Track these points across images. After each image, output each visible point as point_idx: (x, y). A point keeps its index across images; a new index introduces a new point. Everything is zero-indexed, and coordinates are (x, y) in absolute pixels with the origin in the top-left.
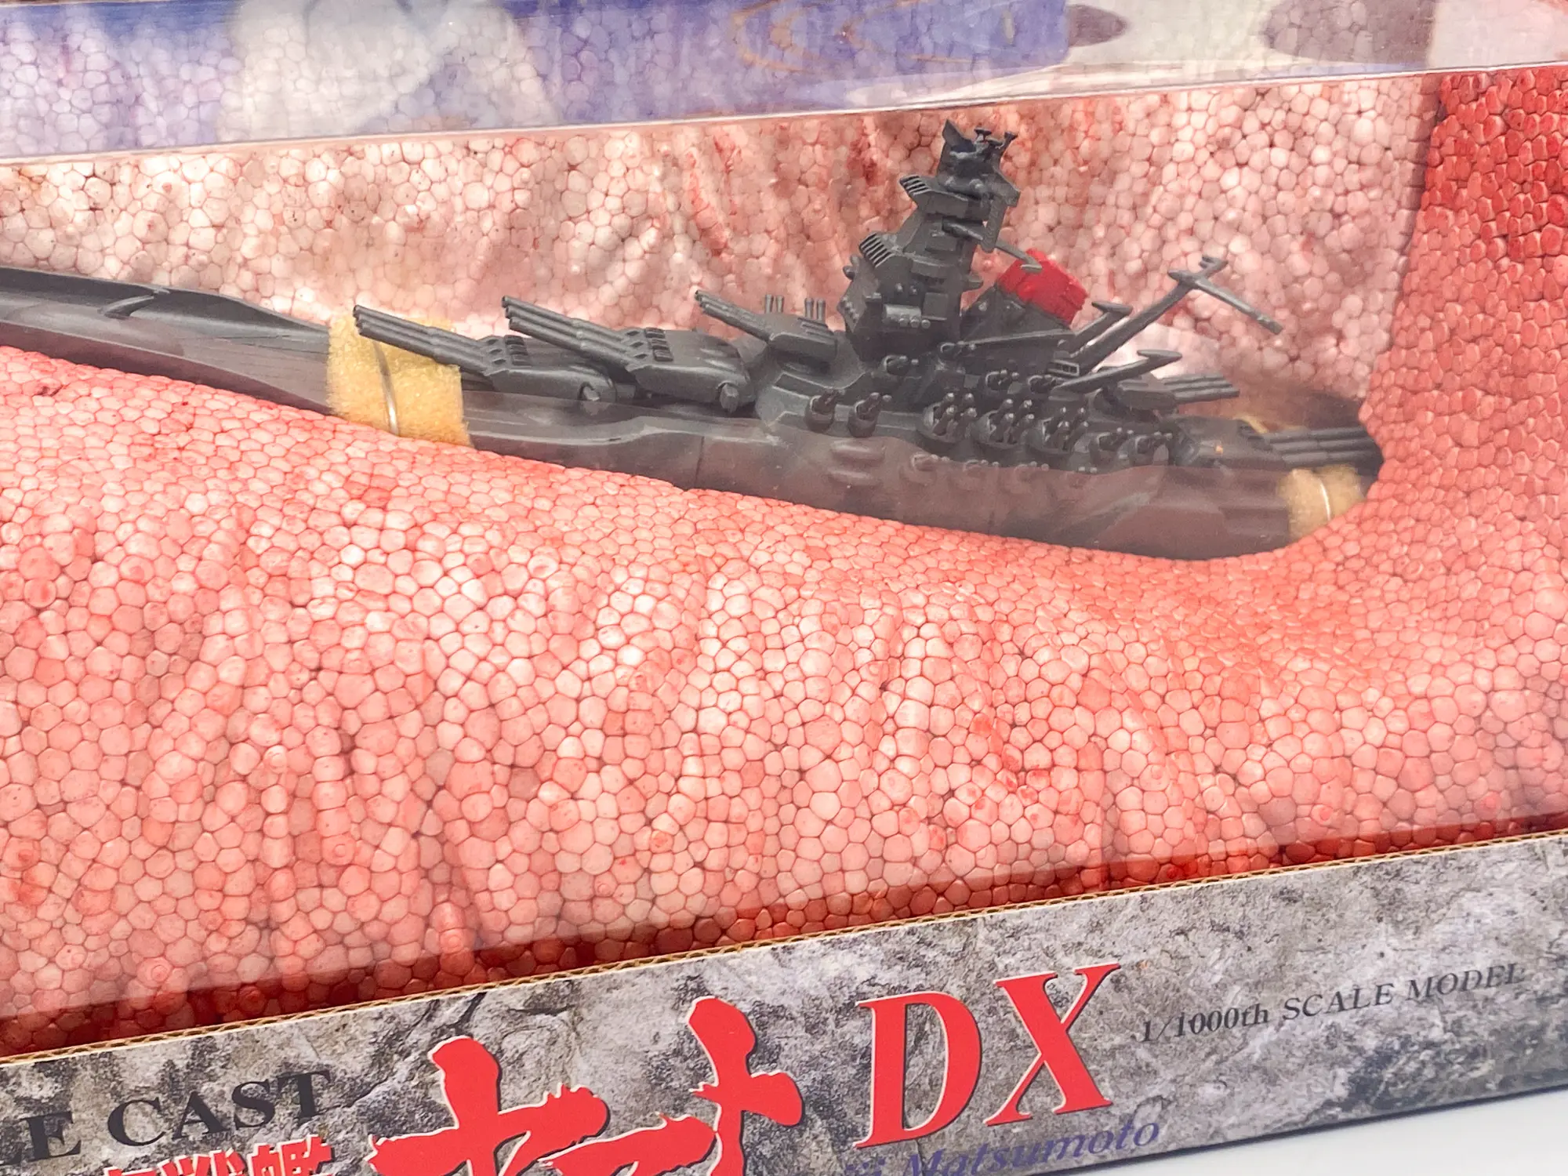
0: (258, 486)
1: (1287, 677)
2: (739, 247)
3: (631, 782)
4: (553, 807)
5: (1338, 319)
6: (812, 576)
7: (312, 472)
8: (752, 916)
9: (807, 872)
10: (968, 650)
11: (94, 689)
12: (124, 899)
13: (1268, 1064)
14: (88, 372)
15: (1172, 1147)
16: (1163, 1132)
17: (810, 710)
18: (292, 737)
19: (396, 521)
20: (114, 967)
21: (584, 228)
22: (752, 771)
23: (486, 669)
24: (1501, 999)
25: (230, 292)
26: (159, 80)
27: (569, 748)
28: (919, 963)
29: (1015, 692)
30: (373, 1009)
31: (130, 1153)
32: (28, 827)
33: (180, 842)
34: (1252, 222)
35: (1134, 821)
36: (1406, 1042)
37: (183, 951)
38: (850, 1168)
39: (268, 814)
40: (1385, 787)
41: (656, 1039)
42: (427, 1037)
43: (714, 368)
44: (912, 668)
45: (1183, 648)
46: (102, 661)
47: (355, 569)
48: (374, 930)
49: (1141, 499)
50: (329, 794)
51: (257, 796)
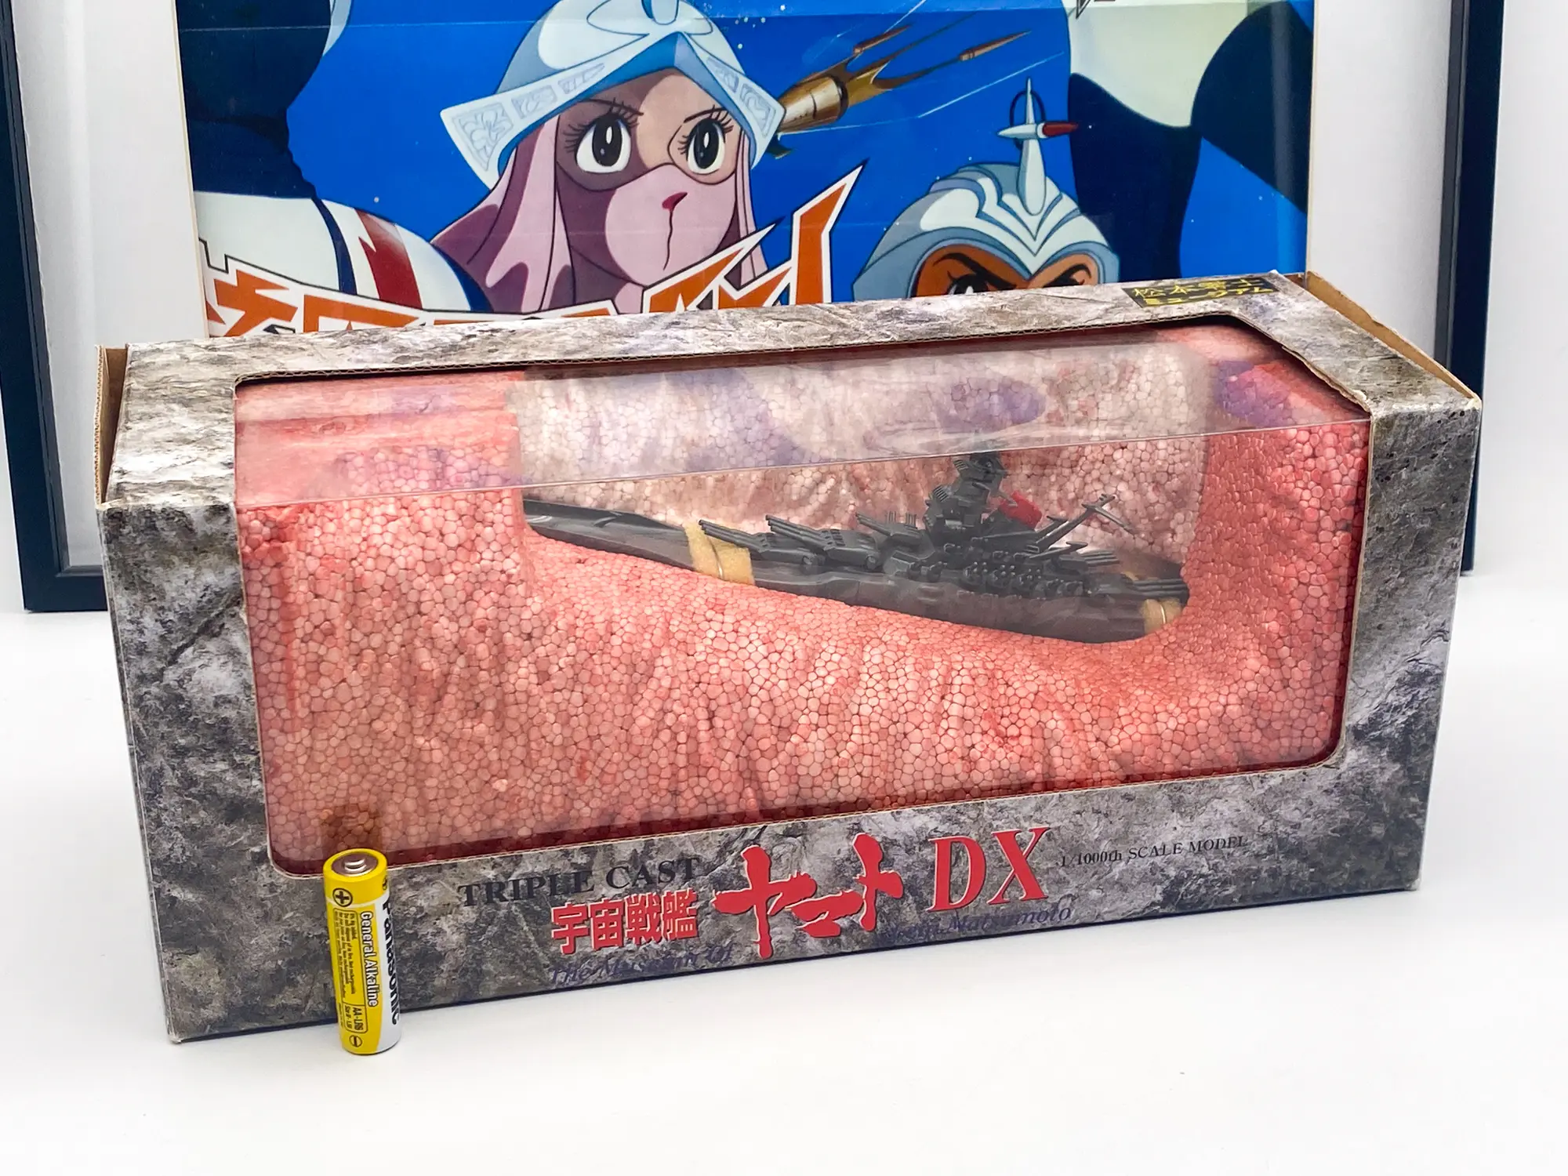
0: (671, 603)
1: (1133, 698)
2: (874, 485)
3: (830, 735)
4: (797, 745)
5: (1172, 524)
6: (910, 646)
7: (691, 597)
8: (883, 799)
9: (907, 780)
10: (981, 681)
11: (612, 688)
12: (619, 780)
13: (1123, 881)
14: (594, 552)
15: (1078, 922)
16: (1073, 913)
17: (909, 706)
18: (689, 711)
20: (611, 811)
21: (799, 479)
22: (883, 733)
23: (768, 685)
24: (1237, 854)
25: (639, 512)
26: (609, 414)
27: (803, 720)
28: (957, 822)
29: (1003, 702)
30: (720, 830)
31: (614, 892)
32: (585, 745)
33: (643, 754)
34: (1128, 476)
35: (1058, 761)
36: (1190, 873)
37: (640, 803)
38: (924, 922)
39: (679, 744)
40: (1176, 749)
41: (839, 852)
42: (741, 845)
43: (864, 548)
45: (1084, 684)
46: (616, 677)
47: (712, 640)
48: (719, 797)
49: (1067, 613)
50: (703, 736)
51: (674, 735)
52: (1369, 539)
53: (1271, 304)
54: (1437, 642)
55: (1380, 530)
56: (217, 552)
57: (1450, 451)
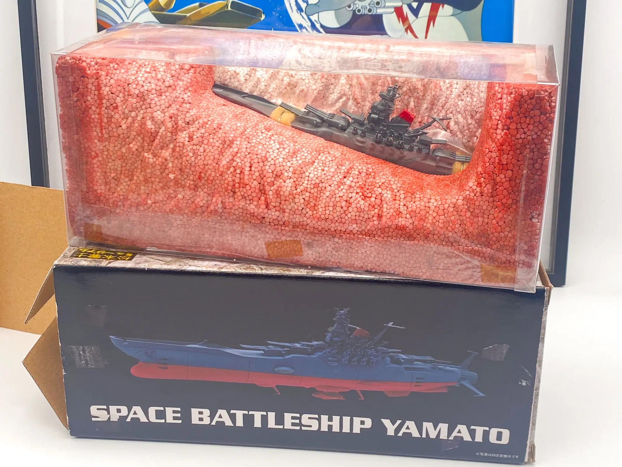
0: (250, 124)
1: (425, 192)
2: (362, 103)
3: (294, 182)
4: (281, 183)
5: (477, 134)
6: (340, 157)
7: (260, 124)
10: (363, 174)
12: (214, 183)
17: (329, 177)
18: (243, 162)
19: (270, 133)
22: (316, 185)
32: (202, 167)
33: (223, 175)
35: (385, 210)
39: (237, 174)
40: (435, 214)
43: (340, 121)
44: (351, 175)
46: (217, 144)
51: (235, 170)
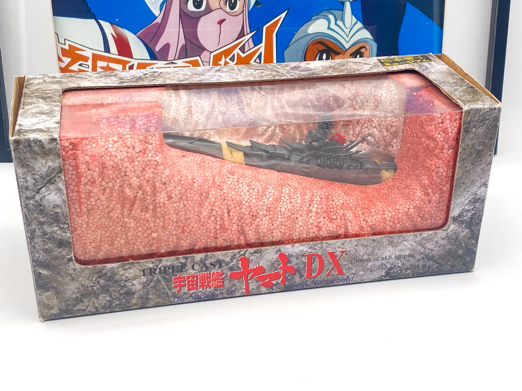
1: (376, 205)
2: (288, 129)
4: (258, 222)
5: (392, 143)
6: (299, 187)
7: (222, 169)
8: (288, 240)
9: (297, 234)
10: (324, 200)
12: (196, 233)
13: (371, 269)
14: (188, 153)
15: (355, 282)
16: (354, 279)
17: (298, 208)
18: (221, 210)
20: (193, 243)
22: (289, 218)
23: (249, 201)
24: (411, 260)
25: (205, 138)
26: (195, 103)
27: (261, 213)
28: (314, 249)
29: (331, 207)
30: (231, 251)
31: (194, 272)
32: (184, 222)
33: (205, 225)
34: (377, 126)
35: (349, 228)
36: (395, 266)
37: (204, 241)
38: (302, 282)
39: (217, 221)
40: (391, 224)
41: (273, 258)
42: (239, 256)
43: (284, 152)
44: (315, 202)
45: (359, 200)
47: (230, 185)
48: (231, 239)
49: (354, 175)
50: (226, 219)
51: (216, 219)
52: (461, 153)
53: (429, 66)
54: (483, 188)
55: (465, 149)
56: (53, 154)
57: (490, 122)
